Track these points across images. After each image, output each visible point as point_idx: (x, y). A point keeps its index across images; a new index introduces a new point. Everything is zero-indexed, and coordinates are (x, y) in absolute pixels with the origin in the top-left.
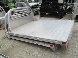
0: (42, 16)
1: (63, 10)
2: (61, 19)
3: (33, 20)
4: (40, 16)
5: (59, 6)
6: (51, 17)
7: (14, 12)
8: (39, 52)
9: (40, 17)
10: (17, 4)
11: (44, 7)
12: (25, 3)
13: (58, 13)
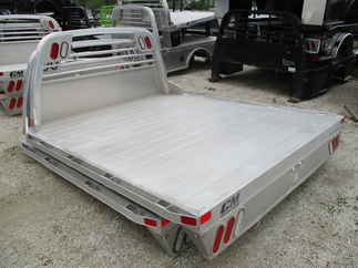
0: (223, 76)
1: (323, 58)
2: (305, 103)
3: (162, 92)
4: (210, 77)
5: (305, 37)
6: (263, 89)
7: (65, 45)
8: (107, 237)
9: (210, 81)
10: (122, 11)
11: (235, 36)
12: (150, 10)
13: (292, 70)
